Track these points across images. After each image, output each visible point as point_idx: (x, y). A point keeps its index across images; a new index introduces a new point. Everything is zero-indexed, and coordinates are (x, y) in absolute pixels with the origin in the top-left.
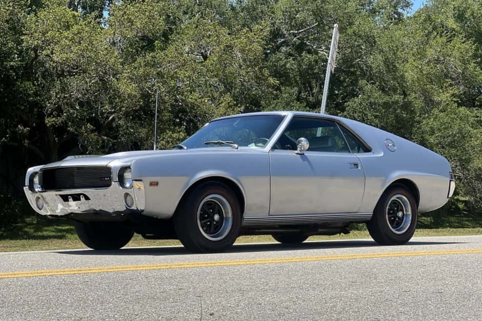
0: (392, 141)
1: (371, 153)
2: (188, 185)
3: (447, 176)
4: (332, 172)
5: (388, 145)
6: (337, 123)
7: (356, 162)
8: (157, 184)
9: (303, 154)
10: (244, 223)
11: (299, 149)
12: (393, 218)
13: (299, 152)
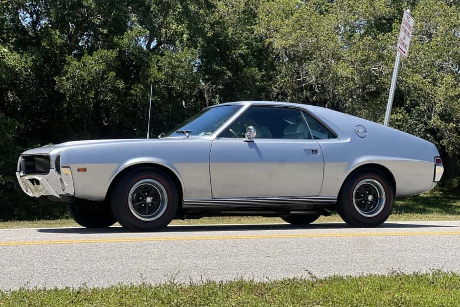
0: (364, 127)
1: (337, 139)
2: (118, 170)
3: (431, 161)
4: (283, 158)
5: (358, 131)
6: (303, 111)
7: (314, 148)
8: (85, 170)
9: (253, 141)
10: (184, 205)
11: (246, 137)
12: (364, 202)
13: (248, 140)
